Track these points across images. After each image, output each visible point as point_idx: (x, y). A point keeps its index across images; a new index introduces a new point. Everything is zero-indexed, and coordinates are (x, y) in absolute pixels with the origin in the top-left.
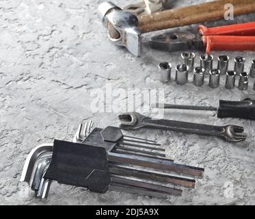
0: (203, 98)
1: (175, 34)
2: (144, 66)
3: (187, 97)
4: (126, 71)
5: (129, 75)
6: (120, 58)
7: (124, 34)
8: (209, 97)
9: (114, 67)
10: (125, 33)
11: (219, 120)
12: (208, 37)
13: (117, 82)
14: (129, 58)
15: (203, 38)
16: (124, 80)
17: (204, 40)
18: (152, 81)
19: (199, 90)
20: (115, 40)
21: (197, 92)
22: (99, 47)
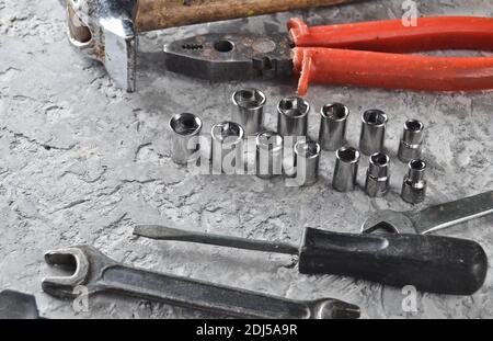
0: (272, 213)
1: (228, 37)
2: (142, 116)
3: (234, 207)
4: (94, 127)
5: (98, 138)
6: (88, 91)
7: (97, 33)
8: (288, 210)
9: (66, 114)
10: (101, 31)
11: (304, 278)
12: (305, 51)
13: (66, 156)
14: (111, 91)
15: (295, 54)
16: (85, 151)
17: (295, 58)
18: (154, 158)
19: (267, 190)
20: (79, 44)
21: (260, 195)
22: (41, 57)
